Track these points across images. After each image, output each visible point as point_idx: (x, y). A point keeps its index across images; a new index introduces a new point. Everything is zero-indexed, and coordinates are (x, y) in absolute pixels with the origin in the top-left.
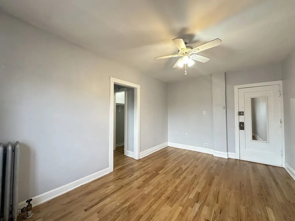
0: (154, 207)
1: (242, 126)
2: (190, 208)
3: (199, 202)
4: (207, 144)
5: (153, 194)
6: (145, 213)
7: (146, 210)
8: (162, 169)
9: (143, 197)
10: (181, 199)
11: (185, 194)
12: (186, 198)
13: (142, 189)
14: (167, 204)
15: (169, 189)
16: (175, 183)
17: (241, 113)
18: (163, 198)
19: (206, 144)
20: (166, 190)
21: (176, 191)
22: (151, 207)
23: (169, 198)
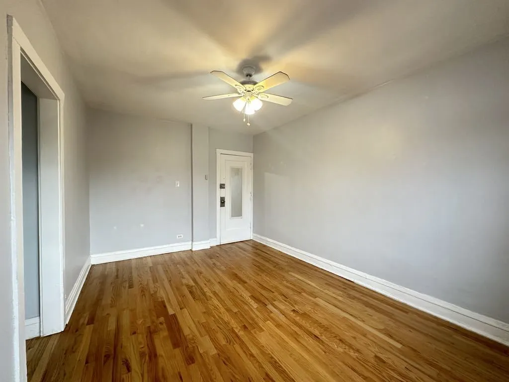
0: (254, 351)
1: (223, 203)
2: (272, 315)
3: (266, 303)
4: (181, 236)
5: (223, 342)
6: (262, 367)
7: (257, 364)
8: (165, 307)
9: (222, 360)
10: (254, 316)
11: (246, 307)
12: (255, 310)
13: (198, 356)
14: (255, 333)
15: (226, 319)
16: (218, 308)
17: (222, 186)
18: (241, 333)
19: (179, 235)
20: (227, 324)
21: (236, 313)
22: (252, 355)
23: (245, 326)
